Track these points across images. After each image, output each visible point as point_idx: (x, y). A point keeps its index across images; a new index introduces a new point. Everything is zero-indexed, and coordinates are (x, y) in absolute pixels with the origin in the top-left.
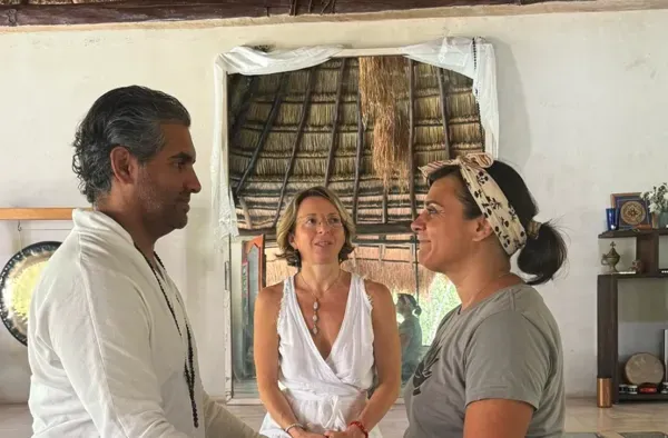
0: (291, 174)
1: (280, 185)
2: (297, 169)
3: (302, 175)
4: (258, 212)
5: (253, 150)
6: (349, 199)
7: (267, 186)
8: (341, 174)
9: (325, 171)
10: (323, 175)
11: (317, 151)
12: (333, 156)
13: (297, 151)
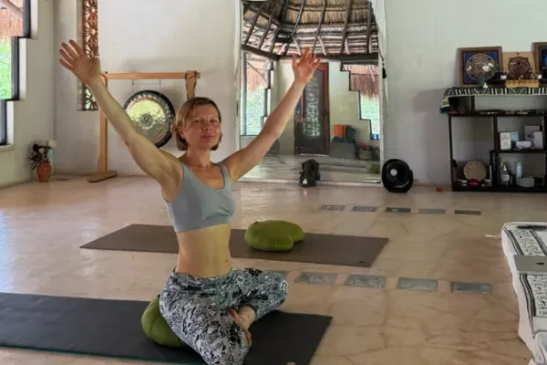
0: (323, 22)
1: (316, 29)
2: (326, 19)
3: (330, 23)
4: (304, 45)
5: (299, 5)
6: (365, 36)
7: (308, 30)
8: (356, 21)
9: (345, 19)
10: (343, 23)
11: (339, 6)
12: (351, 9)
13: (326, 5)
